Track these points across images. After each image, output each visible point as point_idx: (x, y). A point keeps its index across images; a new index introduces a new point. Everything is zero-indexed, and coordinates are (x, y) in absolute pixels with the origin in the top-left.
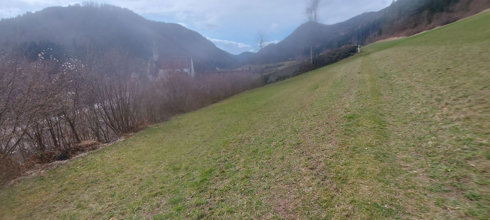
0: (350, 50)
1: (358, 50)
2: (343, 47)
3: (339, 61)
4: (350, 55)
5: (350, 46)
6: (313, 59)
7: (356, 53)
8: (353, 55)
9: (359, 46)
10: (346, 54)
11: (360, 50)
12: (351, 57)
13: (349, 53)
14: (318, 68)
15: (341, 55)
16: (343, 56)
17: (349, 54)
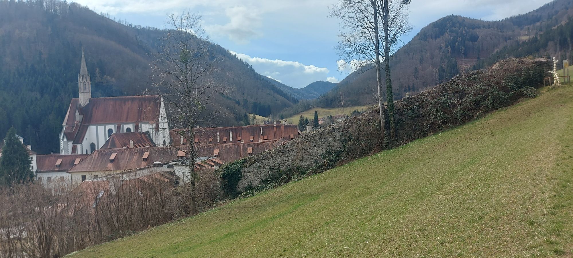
0: (523, 77)
1: (552, 75)
2: (495, 66)
3: (480, 117)
4: (522, 95)
5: (521, 62)
6: (386, 112)
7: (545, 89)
8: (534, 97)
9: (555, 61)
10: (508, 91)
11: (560, 77)
12: (525, 105)
13: (520, 88)
14: (404, 142)
15: (487, 97)
16: (494, 100)
17: (517, 91)
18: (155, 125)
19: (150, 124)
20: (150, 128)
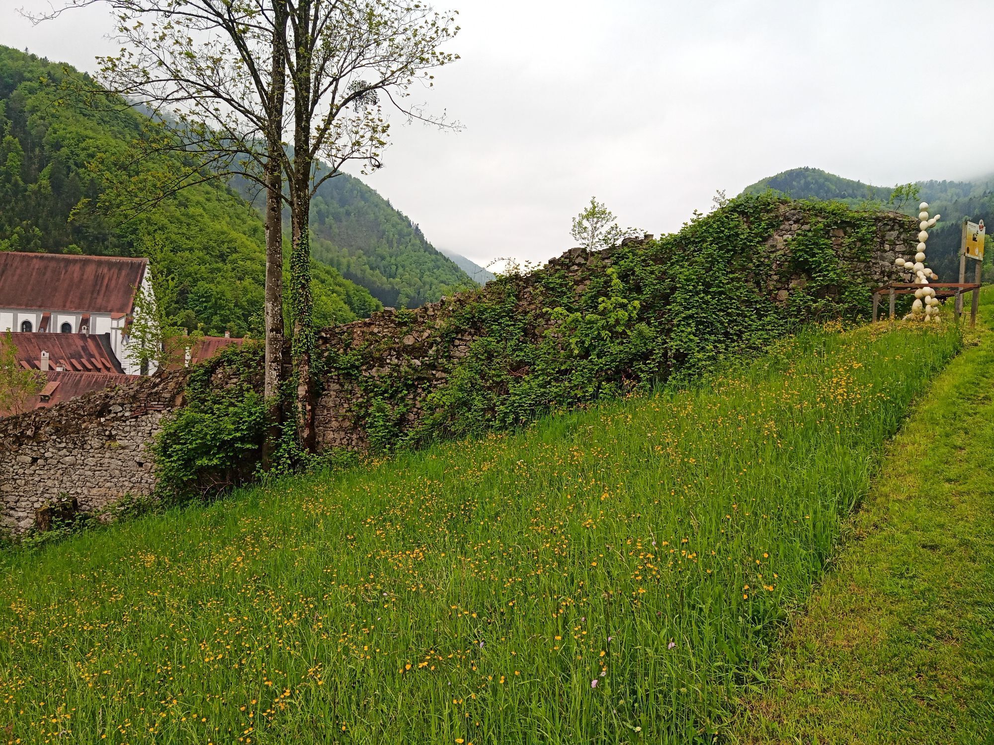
18: (122, 323)
19: (113, 319)
20: (112, 328)
